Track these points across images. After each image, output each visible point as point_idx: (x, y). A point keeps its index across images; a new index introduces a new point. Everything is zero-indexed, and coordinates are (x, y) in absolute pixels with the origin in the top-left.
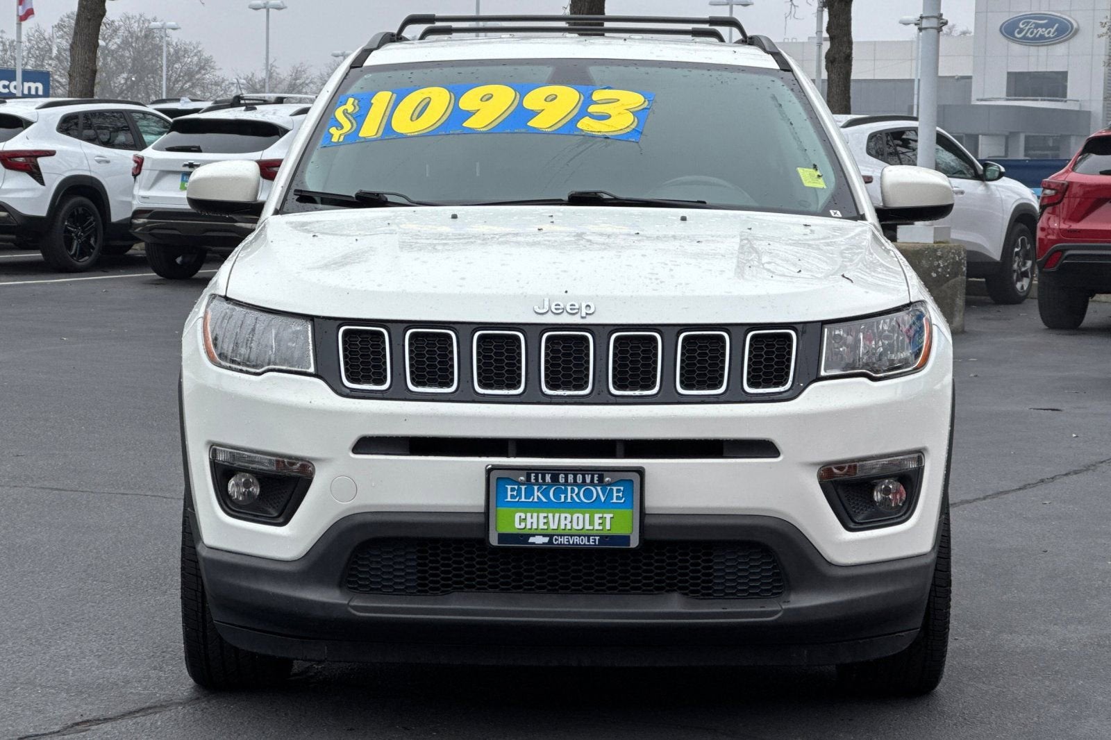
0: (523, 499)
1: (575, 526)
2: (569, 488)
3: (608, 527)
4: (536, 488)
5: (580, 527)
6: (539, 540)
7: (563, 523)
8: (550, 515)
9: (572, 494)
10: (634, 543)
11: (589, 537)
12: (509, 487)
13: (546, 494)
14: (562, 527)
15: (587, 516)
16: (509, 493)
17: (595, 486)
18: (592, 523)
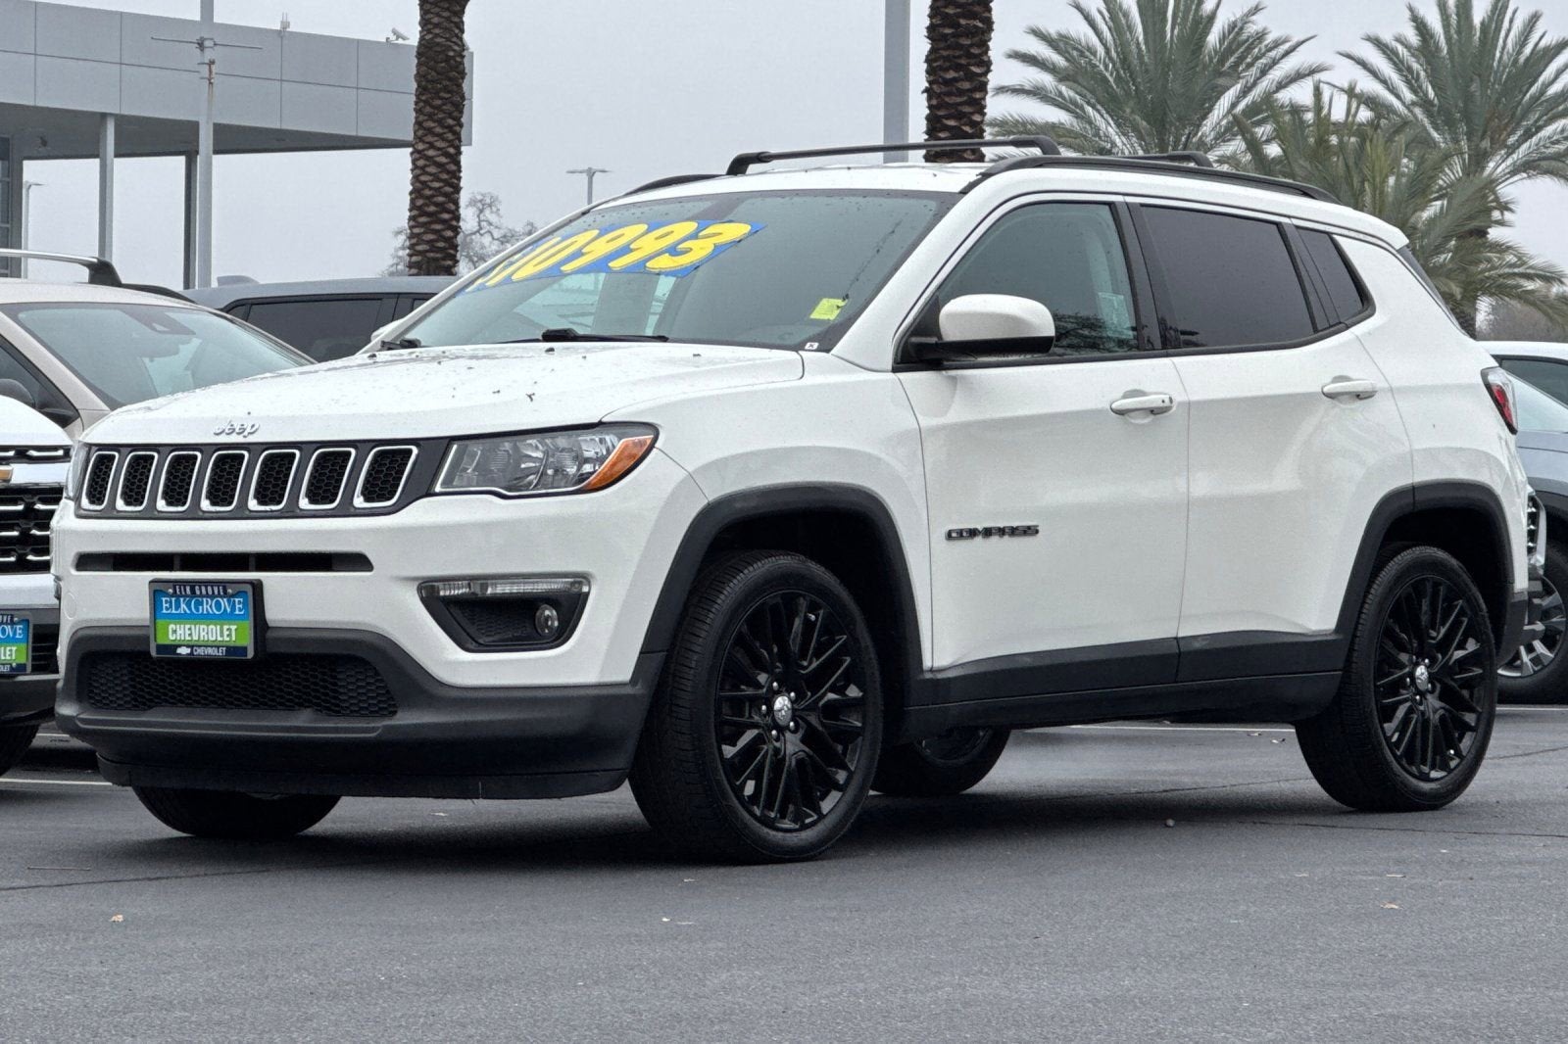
0: (174, 611)
1: (211, 639)
2: (205, 600)
3: (234, 639)
4: (182, 599)
5: (214, 639)
6: (184, 651)
7: (202, 634)
8: (193, 627)
9: (208, 606)
10: (250, 654)
11: (218, 647)
12: (164, 599)
13: (188, 605)
14: (202, 639)
15: (218, 627)
16: (164, 605)
17: (221, 597)
18: (222, 635)
